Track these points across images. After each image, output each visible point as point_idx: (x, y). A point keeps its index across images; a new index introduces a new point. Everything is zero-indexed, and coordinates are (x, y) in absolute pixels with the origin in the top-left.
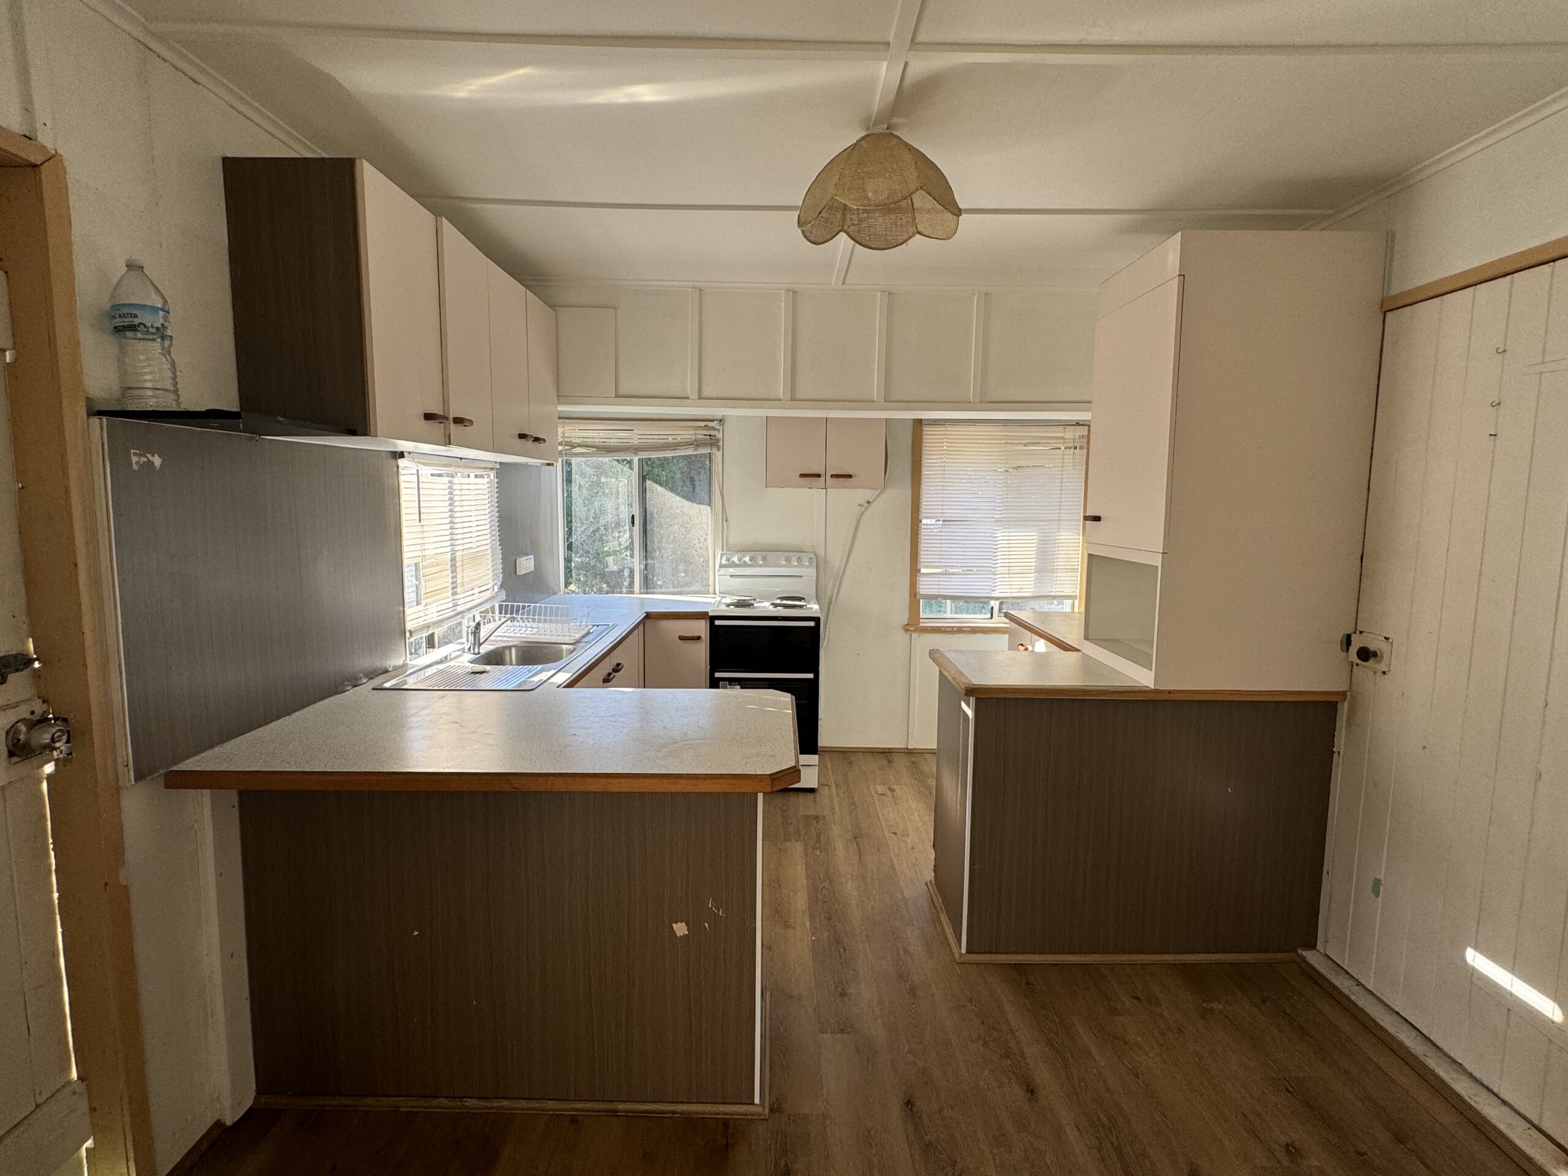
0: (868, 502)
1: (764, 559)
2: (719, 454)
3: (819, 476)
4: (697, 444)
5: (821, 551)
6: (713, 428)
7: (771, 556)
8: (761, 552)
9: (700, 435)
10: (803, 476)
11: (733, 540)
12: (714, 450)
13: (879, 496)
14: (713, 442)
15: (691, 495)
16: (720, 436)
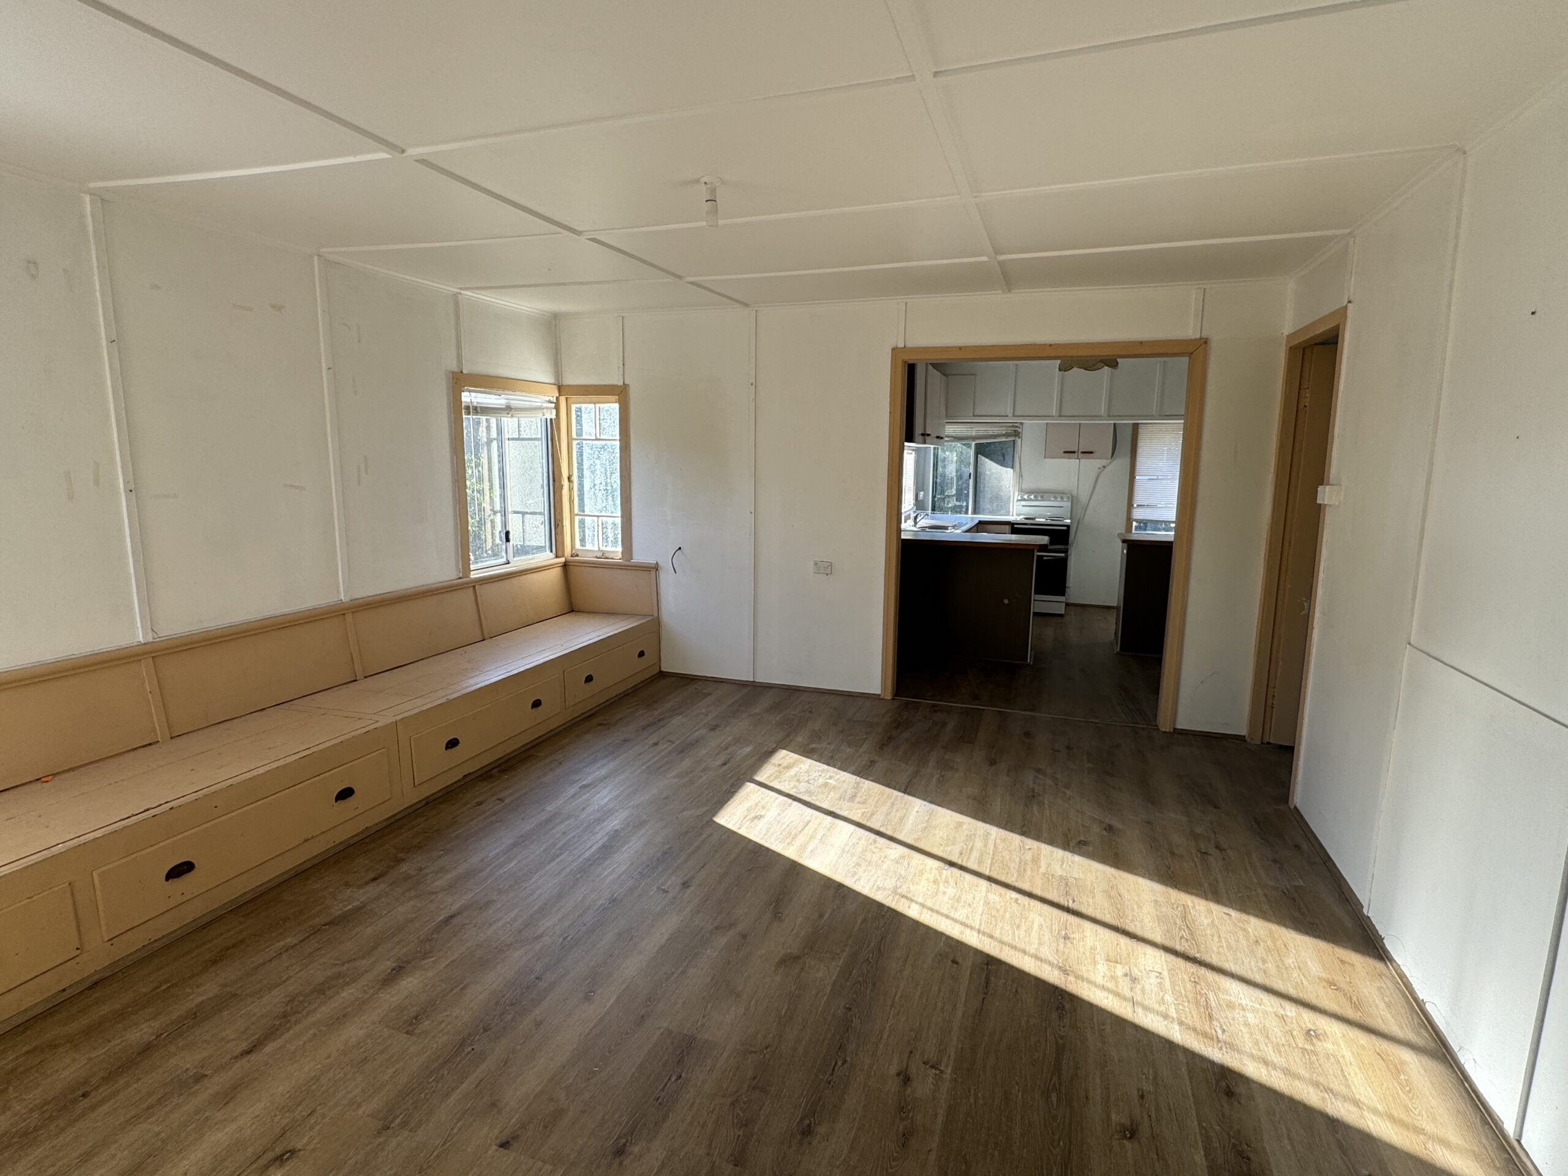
0: (1104, 467)
1: (1042, 497)
2: (1019, 440)
3: (1074, 452)
4: (1007, 435)
5: (1075, 493)
6: (1017, 427)
7: (1045, 496)
8: (1040, 494)
9: (1010, 430)
10: (1065, 452)
11: (1025, 486)
12: (1017, 438)
13: (1109, 464)
14: (1017, 434)
15: (1003, 463)
16: (1020, 430)
